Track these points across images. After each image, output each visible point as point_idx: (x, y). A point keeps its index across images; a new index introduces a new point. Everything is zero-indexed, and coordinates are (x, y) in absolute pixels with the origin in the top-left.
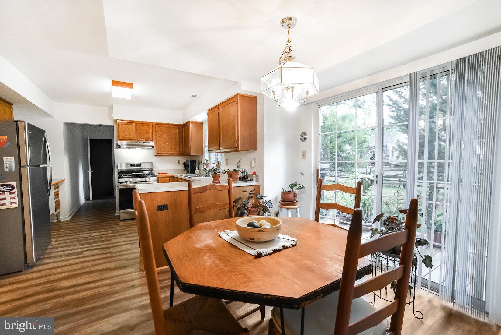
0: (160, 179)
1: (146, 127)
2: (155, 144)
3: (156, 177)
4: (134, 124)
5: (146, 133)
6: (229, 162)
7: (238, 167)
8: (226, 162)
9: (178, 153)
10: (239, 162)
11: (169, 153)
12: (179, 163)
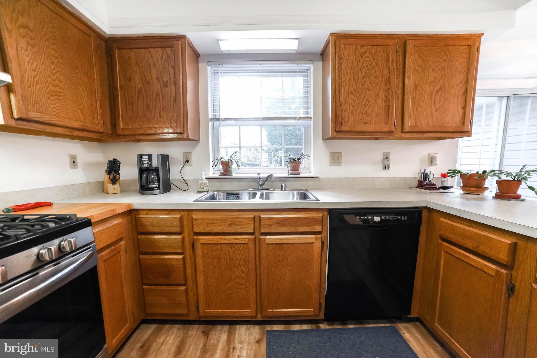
6: (343, 159)
7: (385, 167)
8: (333, 158)
9: (102, 128)
10: (386, 157)
11: (76, 124)
12: (74, 162)
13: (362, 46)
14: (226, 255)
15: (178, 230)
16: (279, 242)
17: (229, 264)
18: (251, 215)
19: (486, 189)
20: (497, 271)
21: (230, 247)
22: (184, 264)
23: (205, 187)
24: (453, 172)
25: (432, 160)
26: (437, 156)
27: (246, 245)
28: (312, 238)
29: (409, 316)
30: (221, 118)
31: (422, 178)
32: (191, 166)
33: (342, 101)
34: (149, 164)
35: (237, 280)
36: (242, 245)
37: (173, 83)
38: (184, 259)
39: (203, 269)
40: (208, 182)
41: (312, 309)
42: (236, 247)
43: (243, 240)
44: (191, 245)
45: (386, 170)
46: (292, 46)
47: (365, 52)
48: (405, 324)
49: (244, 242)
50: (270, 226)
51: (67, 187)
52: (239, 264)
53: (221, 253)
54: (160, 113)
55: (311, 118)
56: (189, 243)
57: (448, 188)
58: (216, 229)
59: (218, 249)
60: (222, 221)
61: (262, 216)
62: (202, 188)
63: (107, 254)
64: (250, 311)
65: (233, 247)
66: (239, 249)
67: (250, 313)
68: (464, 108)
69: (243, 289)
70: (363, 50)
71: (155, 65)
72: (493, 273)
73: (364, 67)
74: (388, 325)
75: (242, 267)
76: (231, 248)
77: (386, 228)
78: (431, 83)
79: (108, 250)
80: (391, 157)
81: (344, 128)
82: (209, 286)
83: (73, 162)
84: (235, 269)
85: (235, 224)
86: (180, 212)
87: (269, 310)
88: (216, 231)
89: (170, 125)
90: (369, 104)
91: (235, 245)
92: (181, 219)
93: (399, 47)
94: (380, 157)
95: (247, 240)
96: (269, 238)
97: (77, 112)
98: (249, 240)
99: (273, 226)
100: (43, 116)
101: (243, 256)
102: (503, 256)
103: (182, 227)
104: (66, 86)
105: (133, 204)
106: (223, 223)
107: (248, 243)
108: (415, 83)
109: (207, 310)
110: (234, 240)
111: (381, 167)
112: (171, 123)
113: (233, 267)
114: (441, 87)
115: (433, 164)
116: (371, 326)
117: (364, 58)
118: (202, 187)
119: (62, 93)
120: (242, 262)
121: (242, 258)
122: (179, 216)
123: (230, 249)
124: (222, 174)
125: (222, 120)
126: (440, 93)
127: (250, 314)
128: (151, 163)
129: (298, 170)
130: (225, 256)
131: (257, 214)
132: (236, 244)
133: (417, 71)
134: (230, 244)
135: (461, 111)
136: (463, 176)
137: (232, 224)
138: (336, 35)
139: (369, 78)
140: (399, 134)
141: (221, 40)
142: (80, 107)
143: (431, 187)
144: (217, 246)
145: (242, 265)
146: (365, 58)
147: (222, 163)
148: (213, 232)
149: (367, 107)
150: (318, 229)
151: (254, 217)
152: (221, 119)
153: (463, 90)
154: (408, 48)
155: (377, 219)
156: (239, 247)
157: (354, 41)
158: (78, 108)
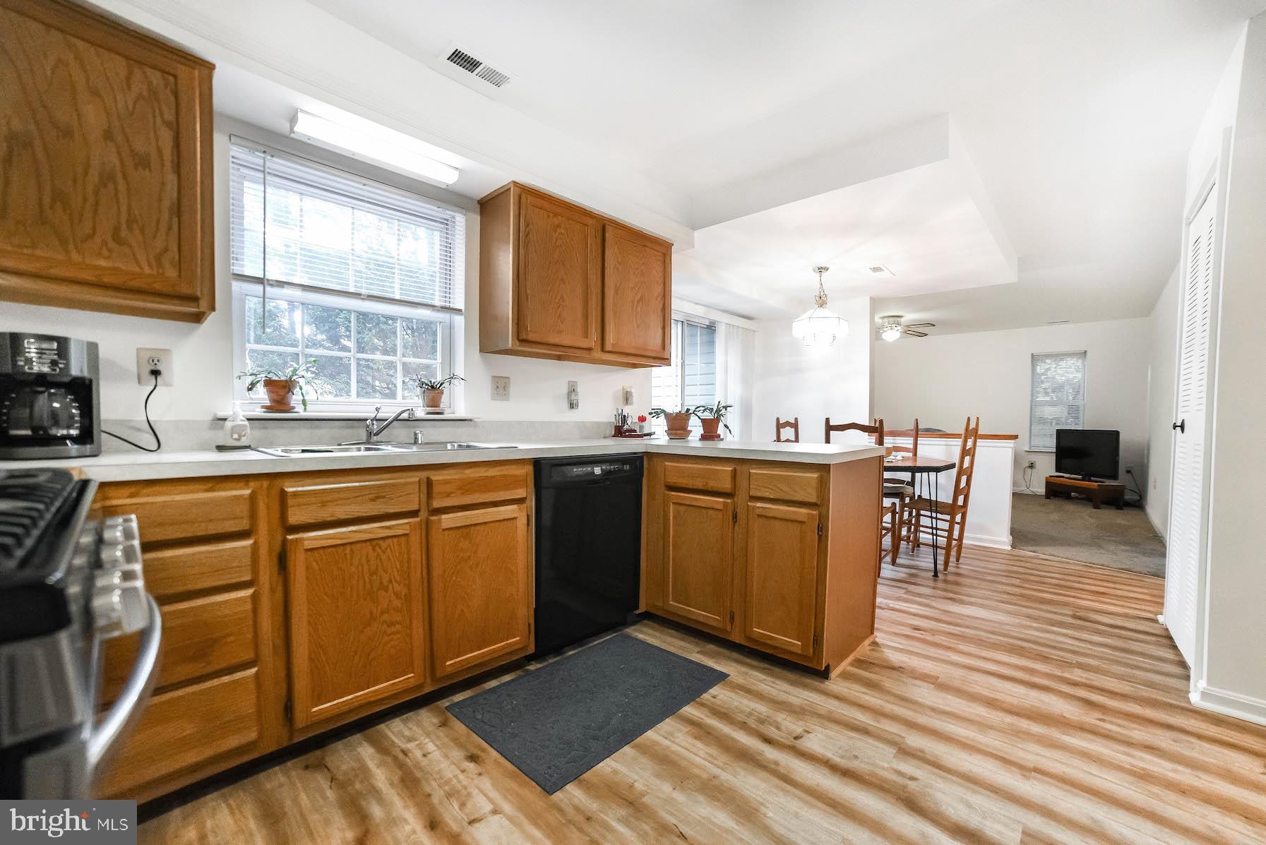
6: (513, 389)
7: (572, 406)
8: (497, 387)
10: (572, 390)
13: (556, 215)
14: (362, 566)
15: (244, 525)
16: (463, 524)
17: (368, 586)
18: (415, 477)
19: (691, 431)
20: (724, 502)
21: (370, 547)
22: (255, 610)
23: (244, 436)
24: (657, 413)
25: (627, 398)
26: (633, 391)
27: (403, 539)
28: (513, 511)
29: (638, 612)
30: (267, 277)
31: (620, 422)
32: (167, 385)
33: (528, 291)
35: (386, 617)
36: (395, 540)
38: (255, 597)
39: (309, 609)
40: (248, 425)
41: (518, 638)
42: (384, 544)
43: (400, 527)
44: (275, 560)
45: (574, 410)
46: (447, 178)
47: (559, 226)
48: (633, 628)
49: (400, 532)
50: (449, 495)
52: (390, 581)
53: (351, 565)
54: (116, 230)
55: (460, 310)
56: (270, 555)
57: (650, 435)
58: (341, 512)
59: (345, 554)
60: (355, 495)
61: (433, 478)
64: (413, 676)
65: (377, 548)
66: (391, 549)
67: (412, 680)
68: (664, 328)
69: (398, 632)
70: (556, 221)
72: (720, 507)
73: (558, 246)
74: (615, 635)
75: (396, 585)
76: (374, 550)
77: (608, 483)
78: (633, 288)
80: (579, 389)
81: (531, 337)
82: (321, 647)
84: (382, 593)
85: (384, 497)
87: (448, 663)
88: (343, 516)
89: (155, 268)
90: (563, 304)
91: (381, 542)
92: (253, 498)
93: (598, 230)
94: (565, 390)
95: (408, 526)
96: (448, 520)
98: (410, 526)
99: (452, 495)
101: (397, 562)
102: (726, 485)
103: (253, 515)
105: (83, 468)
106: (357, 497)
107: (408, 532)
108: (616, 286)
109: (315, 709)
110: (381, 531)
111: (566, 405)
112: (160, 265)
113: (378, 590)
114: (641, 296)
115: (629, 402)
116: (596, 643)
117: (557, 234)
120: (396, 573)
121: (396, 567)
122: (247, 492)
123: (371, 551)
124: (269, 409)
125: (271, 283)
126: (641, 303)
127: (413, 683)
128: (65, 365)
129: (437, 406)
130: (360, 568)
131: (423, 475)
132: (383, 538)
133: (618, 269)
134: (370, 540)
135: (660, 331)
136: (668, 416)
137: (378, 497)
138: (520, 186)
139: (563, 264)
140: (598, 354)
141: (302, 111)
143: (631, 434)
144: (344, 550)
145: (396, 581)
146: (559, 234)
147: (269, 383)
148: (335, 519)
149: (561, 308)
150: (520, 493)
151: (419, 481)
152: (268, 280)
153: (661, 306)
154: (607, 235)
155: (597, 471)
156: (389, 545)
157: (546, 205)
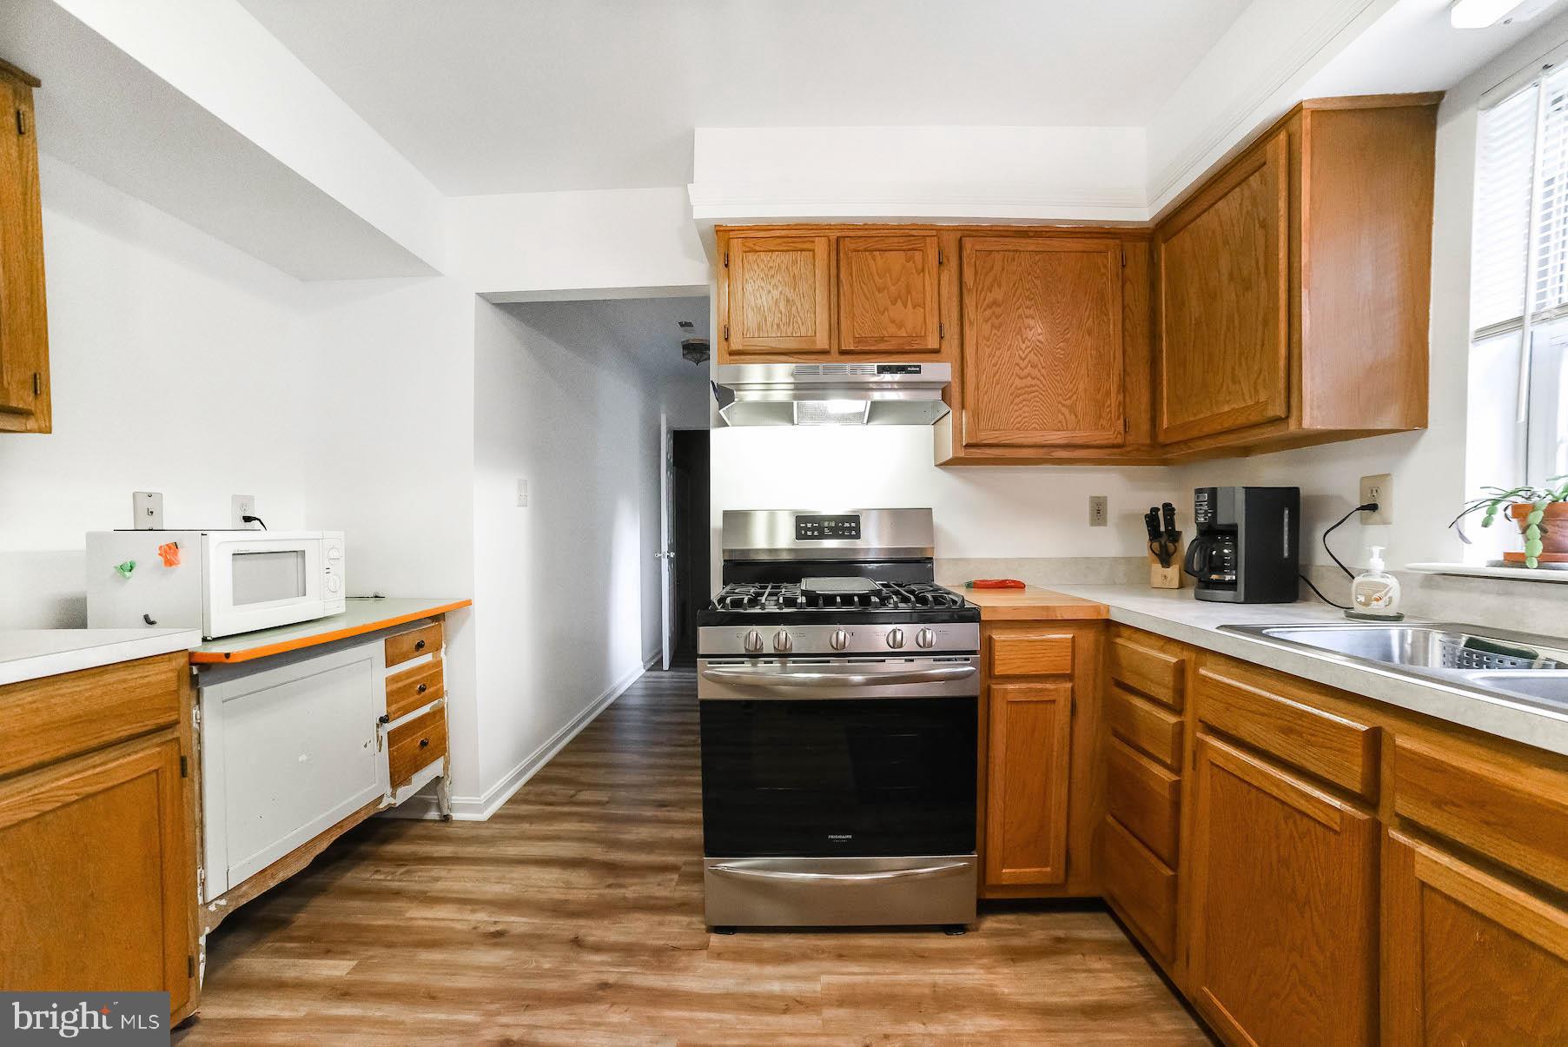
0: (998, 636)
1: (896, 260)
2: (958, 374)
3: (977, 625)
4: (821, 247)
5: (894, 303)
9: (1119, 436)
11: (1055, 437)
12: (1098, 512)
15: (1168, 697)
23: (1377, 600)
32: (1386, 522)
34: (1209, 515)
37: (1262, 271)
40: (1393, 585)
49: (1322, 818)
50: (1437, 804)
51: (1075, 560)
54: (1233, 369)
59: (1250, 801)
60: (1263, 711)
62: (1360, 603)
63: (1020, 691)
71: (1226, 242)
79: (1024, 686)
83: (1096, 512)
85: (1300, 734)
86: (1183, 649)
88: (1247, 738)
89: (1253, 398)
92: (1181, 670)
95: (1340, 818)
97: (1063, 414)
99: (1451, 809)
100: (997, 433)
103: (1180, 693)
104: (1043, 371)
105: (1112, 609)
106: (1264, 715)
107: (1335, 828)
110: (1293, 795)
112: (1256, 391)
118: (1362, 599)
119: (1036, 385)
122: (1175, 660)
124: (1509, 560)
128: (1215, 514)
137: (1291, 731)
142: (1068, 402)
144: (1249, 792)
147: (1521, 511)
148: (1238, 736)
158: (1063, 405)
